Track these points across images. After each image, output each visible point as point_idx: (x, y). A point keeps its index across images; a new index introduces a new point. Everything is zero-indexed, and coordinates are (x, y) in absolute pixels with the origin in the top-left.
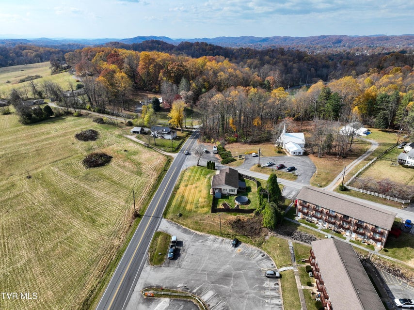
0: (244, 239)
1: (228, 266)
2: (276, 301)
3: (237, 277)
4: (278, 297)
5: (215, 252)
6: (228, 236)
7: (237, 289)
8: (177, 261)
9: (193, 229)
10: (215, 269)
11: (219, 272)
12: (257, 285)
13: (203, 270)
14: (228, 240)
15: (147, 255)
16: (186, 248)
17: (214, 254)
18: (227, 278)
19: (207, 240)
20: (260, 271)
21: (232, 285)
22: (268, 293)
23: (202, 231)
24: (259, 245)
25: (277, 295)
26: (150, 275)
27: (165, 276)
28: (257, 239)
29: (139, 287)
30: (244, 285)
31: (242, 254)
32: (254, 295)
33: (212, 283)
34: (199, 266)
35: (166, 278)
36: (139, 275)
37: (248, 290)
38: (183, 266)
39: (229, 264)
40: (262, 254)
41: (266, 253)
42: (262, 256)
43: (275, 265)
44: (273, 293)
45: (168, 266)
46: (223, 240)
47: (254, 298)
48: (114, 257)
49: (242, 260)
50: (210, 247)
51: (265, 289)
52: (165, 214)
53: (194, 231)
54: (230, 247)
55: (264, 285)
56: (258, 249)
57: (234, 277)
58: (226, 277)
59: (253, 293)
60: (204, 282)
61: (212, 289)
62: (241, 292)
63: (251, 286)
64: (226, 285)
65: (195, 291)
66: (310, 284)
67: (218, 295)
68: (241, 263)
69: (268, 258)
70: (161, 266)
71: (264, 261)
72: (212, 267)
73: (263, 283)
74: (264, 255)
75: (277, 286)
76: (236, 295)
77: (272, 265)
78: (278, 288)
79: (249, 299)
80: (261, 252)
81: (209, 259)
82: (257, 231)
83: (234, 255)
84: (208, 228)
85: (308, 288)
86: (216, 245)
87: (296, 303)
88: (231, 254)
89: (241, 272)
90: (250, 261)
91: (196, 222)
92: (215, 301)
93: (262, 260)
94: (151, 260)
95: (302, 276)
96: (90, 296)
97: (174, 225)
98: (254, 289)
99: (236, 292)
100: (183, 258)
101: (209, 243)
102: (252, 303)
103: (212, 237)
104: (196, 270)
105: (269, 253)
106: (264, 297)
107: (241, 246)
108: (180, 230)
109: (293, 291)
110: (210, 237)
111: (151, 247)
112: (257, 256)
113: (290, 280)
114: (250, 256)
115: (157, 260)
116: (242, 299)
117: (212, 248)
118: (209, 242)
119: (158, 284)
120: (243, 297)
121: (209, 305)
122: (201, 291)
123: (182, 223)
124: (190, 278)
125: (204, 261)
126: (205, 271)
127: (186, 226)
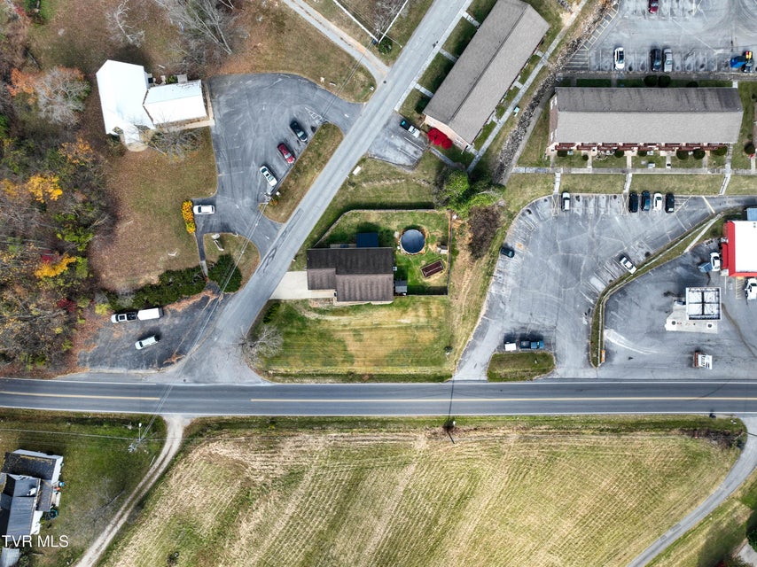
0: (499, 238)
1: (549, 261)
2: (603, 202)
3: (568, 249)
4: (597, 199)
5: (525, 282)
6: (492, 264)
7: (586, 248)
8: (544, 334)
9: (475, 323)
10: (555, 279)
11: (560, 273)
12: (581, 223)
13: (559, 295)
14: (499, 264)
15: (539, 380)
16: (517, 326)
17: (528, 282)
18: (570, 261)
19: (501, 296)
20: (556, 218)
21: (581, 255)
22: (591, 210)
23: (480, 307)
24: (511, 216)
25: (593, 200)
26: (571, 364)
27: (571, 345)
28: (502, 218)
29: (591, 373)
30: (580, 239)
31: (526, 242)
32: (595, 227)
33: (579, 280)
34: (553, 302)
35: (574, 342)
36: (574, 379)
37: (588, 234)
38: (553, 324)
39: (547, 260)
40: (527, 213)
41: (525, 208)
42: (530, 213)
43: (546, 197)
44: (591, 204)
45: (554, 344)
46: (500, 272)
47: (598, 228)
48: (543, 427)
49: (539, 243)
50: (513, 290)
51: (585, 215)
52: (441, 379)
53: (480, 320)
54: (516, 260)
55: (580, 214)
56: (516, 219)
57: (569, 252)
58: (569, 264)
59: (592, 229)
60: (577, 291)
61: (588, 280)
62: (591, 243)
63: (581, 231)
64: (581, 262)
65: (592, 301)
66: (586, 158)
67: (596, 271)
68: (544, 244)
69: (534, 206)
70: (555, 354)
71: (539, 211)
72: (552, 283)
73: (576, 215)
74: (528, 211)
75: (581, 198)
76: (595, 250)
77: (546, 200)
78: (584, 197)
79: (600, 234)
80: (523, 214)
81: (538, 288)
82: (491, 217)
83: (530, 254)
84: (475, 297)
85: (590, 161)
86: (510, 281)
87: (611, 179)
88: (528, 258)
89: (559, 243)
90: (541, 230)
91: (464, 320)
92: (604, 274)
93: (537, 214)
94: (544, 371)
95: (572, 165)
96: (608, 430)
97: (468, 355)
98: (587, 228)
99: (592, 249)
100: (538, 326)
101: (505, 293)
102: (606, 230)
103: (493, 289)
104: (558, 305)
105: (525, 203)
106: (597, 216)
107: (510, 245)
108: (478, 342)
109: (593, 179)
110: (493, 292)
111: (522, 378)
112: (531, 221)
113: (576, 181)
114: (529, 231)
115: (545, 362)
116: (601, 243)
117: (516, 286)
118: (503, 294)
119: (584, 350)
120: (598, 241)
121: (611, 281)
122: (592, 292)
123: (462, 343)
124: (573, 310)
125: (541, 296)
126: (560, 292)
127: (468, 335)
